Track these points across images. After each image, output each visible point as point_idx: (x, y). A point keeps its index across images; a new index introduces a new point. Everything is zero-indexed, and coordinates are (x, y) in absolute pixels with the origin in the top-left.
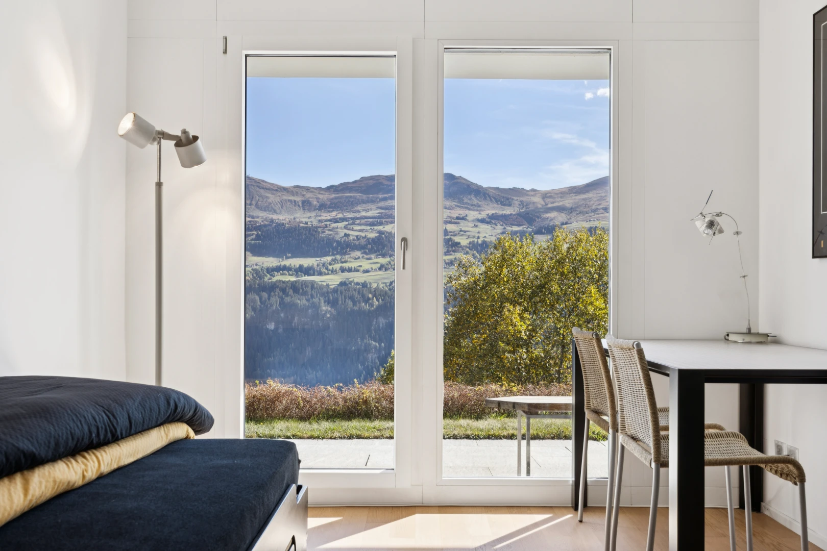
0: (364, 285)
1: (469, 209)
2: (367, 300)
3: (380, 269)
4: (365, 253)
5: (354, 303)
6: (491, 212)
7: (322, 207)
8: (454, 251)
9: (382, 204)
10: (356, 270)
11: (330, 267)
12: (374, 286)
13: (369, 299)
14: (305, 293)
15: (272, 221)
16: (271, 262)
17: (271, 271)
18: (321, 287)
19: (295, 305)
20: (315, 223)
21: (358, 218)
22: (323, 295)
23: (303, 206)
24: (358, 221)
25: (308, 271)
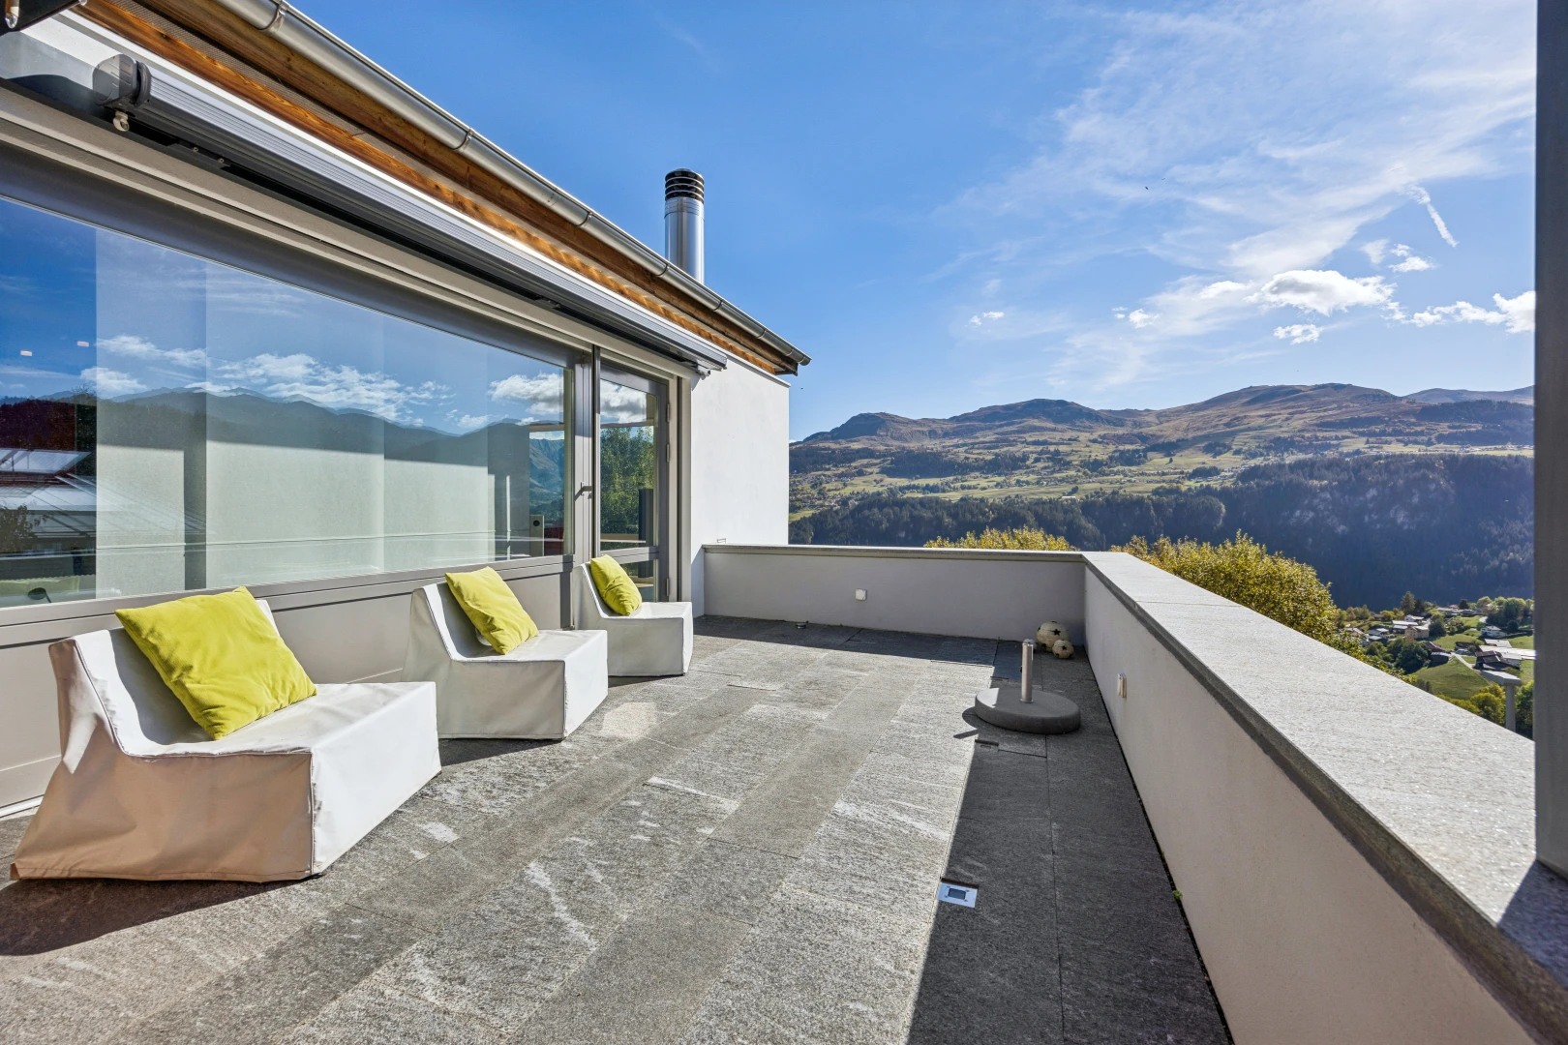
0: (982, 500)
1: (1081, 431)
2: (984, 514)
3: (996, 486)
4: (983, 473)
5: (973, 515)
6: (1102, 433)
7: (946, 435)
8: (1066, 469)
9: (999, 430)
10: (975, 488)
11: (952, 486)
12: (991, 501)
13: (986, 512)
14: (931, 508)
15: (904, 448)
16: (903, 482)
17: (902, 489)
18: (944, 502)
19: (922, 517)
20: (940, 449)
21: (976, 443)
22: (945, 508)
23: (930, 435)
24: (977, 446)
25: (934, 489)
